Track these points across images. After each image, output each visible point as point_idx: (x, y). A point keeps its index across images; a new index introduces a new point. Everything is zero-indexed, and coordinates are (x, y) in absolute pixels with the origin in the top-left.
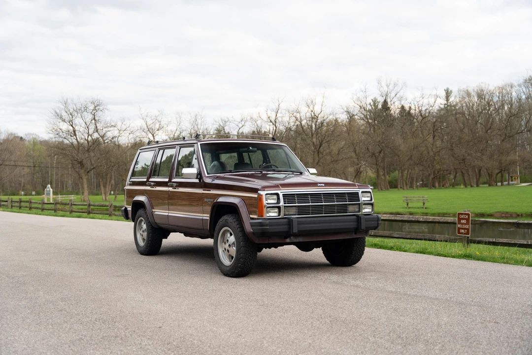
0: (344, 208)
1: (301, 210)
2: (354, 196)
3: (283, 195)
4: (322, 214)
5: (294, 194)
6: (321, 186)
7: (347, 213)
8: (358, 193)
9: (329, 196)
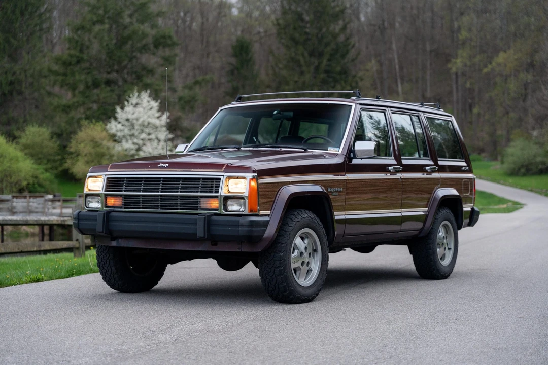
0: (193, 203)
1: (128, 202)
2: (212, 184)
3: (108, 178)
4: (158, 209)
5: (124, 178)
6: (163, 167)
7: (197, 210)
8: (220, 179)
9: (170, 183)
